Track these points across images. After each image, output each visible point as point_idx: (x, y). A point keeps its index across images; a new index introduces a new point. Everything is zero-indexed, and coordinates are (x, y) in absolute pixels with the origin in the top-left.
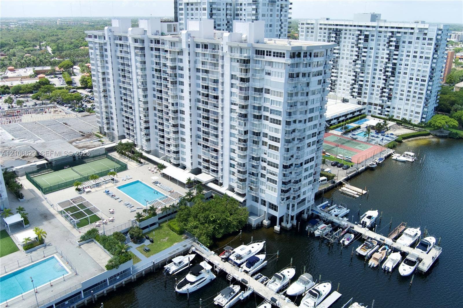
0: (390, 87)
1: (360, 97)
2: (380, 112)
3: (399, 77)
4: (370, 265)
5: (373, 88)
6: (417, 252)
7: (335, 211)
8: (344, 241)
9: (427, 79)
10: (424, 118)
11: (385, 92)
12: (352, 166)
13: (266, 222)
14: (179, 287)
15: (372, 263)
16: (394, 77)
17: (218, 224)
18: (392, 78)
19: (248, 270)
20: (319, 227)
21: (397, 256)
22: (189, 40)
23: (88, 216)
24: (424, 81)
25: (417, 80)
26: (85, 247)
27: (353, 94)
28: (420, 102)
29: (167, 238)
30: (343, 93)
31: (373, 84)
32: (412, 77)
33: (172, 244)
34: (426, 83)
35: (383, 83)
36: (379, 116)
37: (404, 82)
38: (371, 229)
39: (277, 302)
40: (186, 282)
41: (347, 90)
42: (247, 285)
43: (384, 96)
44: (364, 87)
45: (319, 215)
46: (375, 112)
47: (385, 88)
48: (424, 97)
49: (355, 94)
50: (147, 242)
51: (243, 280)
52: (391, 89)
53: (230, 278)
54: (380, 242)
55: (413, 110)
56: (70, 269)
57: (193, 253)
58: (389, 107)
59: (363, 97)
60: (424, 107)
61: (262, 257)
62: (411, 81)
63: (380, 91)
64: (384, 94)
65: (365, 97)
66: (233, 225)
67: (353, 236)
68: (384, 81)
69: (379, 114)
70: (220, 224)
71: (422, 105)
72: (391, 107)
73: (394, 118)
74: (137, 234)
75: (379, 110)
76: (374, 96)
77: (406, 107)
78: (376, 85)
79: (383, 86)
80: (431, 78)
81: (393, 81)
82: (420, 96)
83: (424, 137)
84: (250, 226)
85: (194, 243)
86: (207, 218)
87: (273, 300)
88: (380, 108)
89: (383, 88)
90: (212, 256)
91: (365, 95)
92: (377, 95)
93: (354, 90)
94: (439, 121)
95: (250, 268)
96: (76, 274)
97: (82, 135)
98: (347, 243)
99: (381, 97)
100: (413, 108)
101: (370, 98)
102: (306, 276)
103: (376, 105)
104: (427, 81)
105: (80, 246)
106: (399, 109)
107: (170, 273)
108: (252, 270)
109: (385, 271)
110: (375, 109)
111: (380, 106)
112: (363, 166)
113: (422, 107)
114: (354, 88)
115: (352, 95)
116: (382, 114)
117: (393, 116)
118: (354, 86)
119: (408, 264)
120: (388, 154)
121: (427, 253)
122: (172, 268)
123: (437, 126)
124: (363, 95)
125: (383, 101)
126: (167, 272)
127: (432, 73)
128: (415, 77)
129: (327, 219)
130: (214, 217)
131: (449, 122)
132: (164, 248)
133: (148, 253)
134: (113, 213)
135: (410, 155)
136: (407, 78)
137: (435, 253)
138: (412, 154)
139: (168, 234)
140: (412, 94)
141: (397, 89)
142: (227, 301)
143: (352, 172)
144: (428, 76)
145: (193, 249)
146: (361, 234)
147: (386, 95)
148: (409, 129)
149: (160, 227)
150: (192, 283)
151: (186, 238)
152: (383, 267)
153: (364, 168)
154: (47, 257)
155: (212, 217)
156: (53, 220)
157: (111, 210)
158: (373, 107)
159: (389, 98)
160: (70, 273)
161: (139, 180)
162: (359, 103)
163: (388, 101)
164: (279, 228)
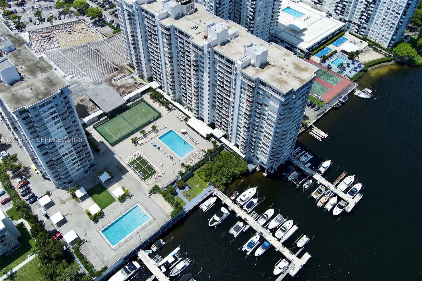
0: (370, 12)
1: (342, 15)
2: (356, 31)
3: (378, 5)
4: (318, 206)
5: (355, 9)
6: (347, 197)
7: (303, 159)
8: (305, 186)
9: (401, 12)
10: (391, 43)
11: (364, 15)
12: (322, 107)
13: (258, 169)
14: (211, 224)
15: (319, 204)
16: (374, 4)
17: (229, 176)
18: (372, 5)
19: (247, 210)
20: (292, 175)
21: (334, 200)
22: (210, 49)
23: (150, 173)
24: (399, 14)
25: (393, 11)
26: (153, 196)
27: (337, 11)
28: (392, 31)
29: (198, 184)
30: (329, 7)
31: (356, 5)
32: (389, 7)
33: (202, 190)
34: (399, 16)
35: (364, 8)
36: (355, 34)
37: (382, 10)
38: (323, 176)
39: (263, 235)
40: (214, 221)
41: (332, 6)
42: (247, 222)
43: (362, 19)
44: (347, 7)
45: (293, 162)
46: (353, 30)
47: (365, 12)
48: (395, 27)
49: (339, 12)
50: (187, 189)
51: (245, 219)
52: (369, 14)
53: (237, 216)
54: (327, 188)
55: (384, 35)
56: (149, 215)
57: (215, 196)
58: (365, 28)
59: (345, 15)
60: (393, 35)
61: (255, 201)
62: (388, 11)
63: (360, 14)
64: (363, 17)
65: (346, 16)
66: (238, 174)
67: (311, 181)
68: (365, 6)
69: (355, 32)
70: (230, 176)
71: (392, 33)
72: (367, 29)
73: (368, 38)
74: (181, 185)
75: (356, 29)
76: (355, 16)
77: (379, 31)
78: (358, 7)
79: (364, 10)
80: (405, 12)
81: (373, 7)
82: (393, 25)
83: (386, 63)
84: (248, 170)
85: (215, 189)
86: (223, 173)
87: (261, 233)
88: (357, 27)
89: (363, 12)
90: (227, 199)
91: (347, 14)
92: (357, 15)
93: (338, 8)
94: (402, 52)
95: (248, 209)
96: (155, 219)
97: (117, 69)
98: (307, 187)
99: (360, 18)
100: (384, 33)
101: (351, 17)
102: (279, 217)
103: (355, 23)
104: (401, 15)
105: (150, 196)
106: (373, 31)
107: (204, 211)
108: (249, 210)
109: (326, 210)
110: (354, 27)
111: (358, 25)
112: (330, 107)
113: (392, 35)
114: (338, 6)
115: (335, 12)
116: (357, 33)
117: (367, 36)
118: (339, 5)
119: (339, 207)
120: (352, 89)
121: (353, 198)
122: (204, 207)
123: (399, 55)
124: (345, 14)
125: (361, 22)
126: (201, 210)
127: (407, 8)
128: (391, 8)
129: (297, 166)
130: (227, 172)
131: (410, 52)
132: (198, 193)
133: (189, 198)
134: (162, 166)
135: (368, 92)
136: (385, 7)
137: (358, 198)
138: (370, 91)
139: (198, 181)
140: (386, 22)
141: (374, 15)
142: (236, 233)
143: (321, 114)
144: (403, 10)
145: (215, 193)
146: (317, 181)
147: (365, 18)
148: (377, 52)
149: (193, 175)
150: (217, 221)
151: (210, 185)
152: (325, 208)
153: (330, 108)
154: (134, 205)
155: (226, 172)
156: (127, 174)
157: (161, 164)
158: (352, 25)
159: (367, 21)
160: (151, 218)
161: (173, 130)
162: (341, 20)
163: (365, 24)
164: (266, 175)
